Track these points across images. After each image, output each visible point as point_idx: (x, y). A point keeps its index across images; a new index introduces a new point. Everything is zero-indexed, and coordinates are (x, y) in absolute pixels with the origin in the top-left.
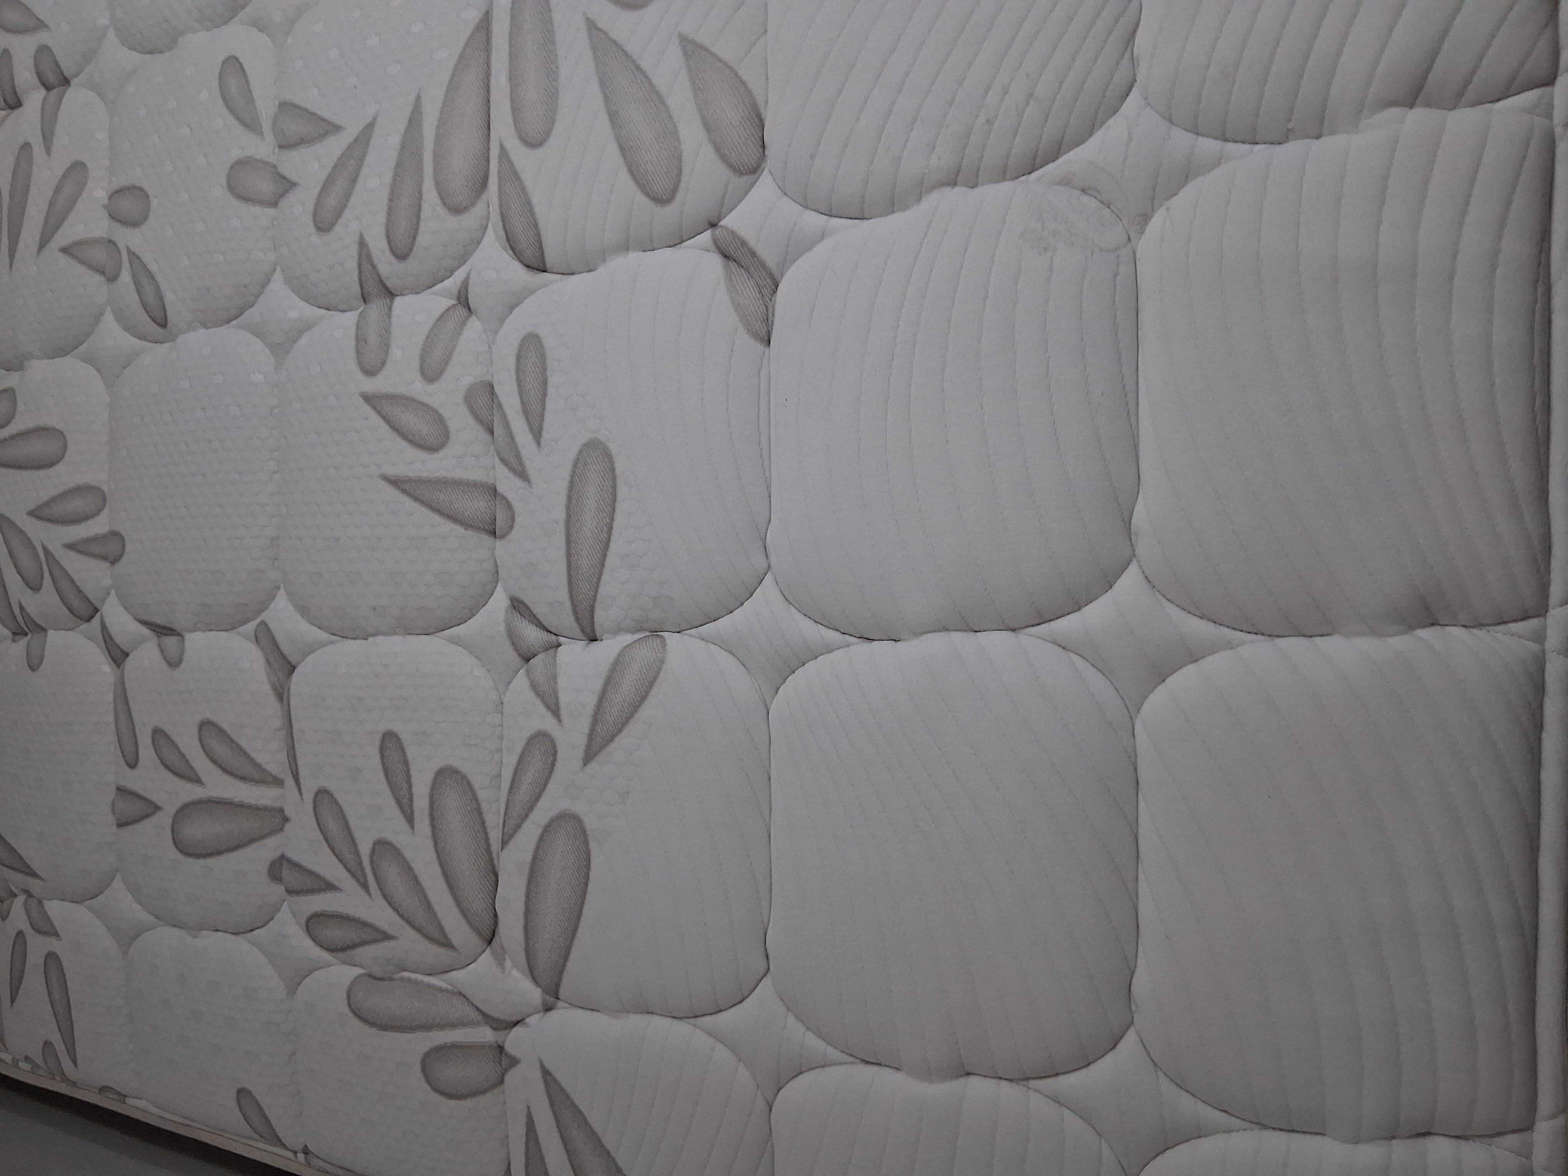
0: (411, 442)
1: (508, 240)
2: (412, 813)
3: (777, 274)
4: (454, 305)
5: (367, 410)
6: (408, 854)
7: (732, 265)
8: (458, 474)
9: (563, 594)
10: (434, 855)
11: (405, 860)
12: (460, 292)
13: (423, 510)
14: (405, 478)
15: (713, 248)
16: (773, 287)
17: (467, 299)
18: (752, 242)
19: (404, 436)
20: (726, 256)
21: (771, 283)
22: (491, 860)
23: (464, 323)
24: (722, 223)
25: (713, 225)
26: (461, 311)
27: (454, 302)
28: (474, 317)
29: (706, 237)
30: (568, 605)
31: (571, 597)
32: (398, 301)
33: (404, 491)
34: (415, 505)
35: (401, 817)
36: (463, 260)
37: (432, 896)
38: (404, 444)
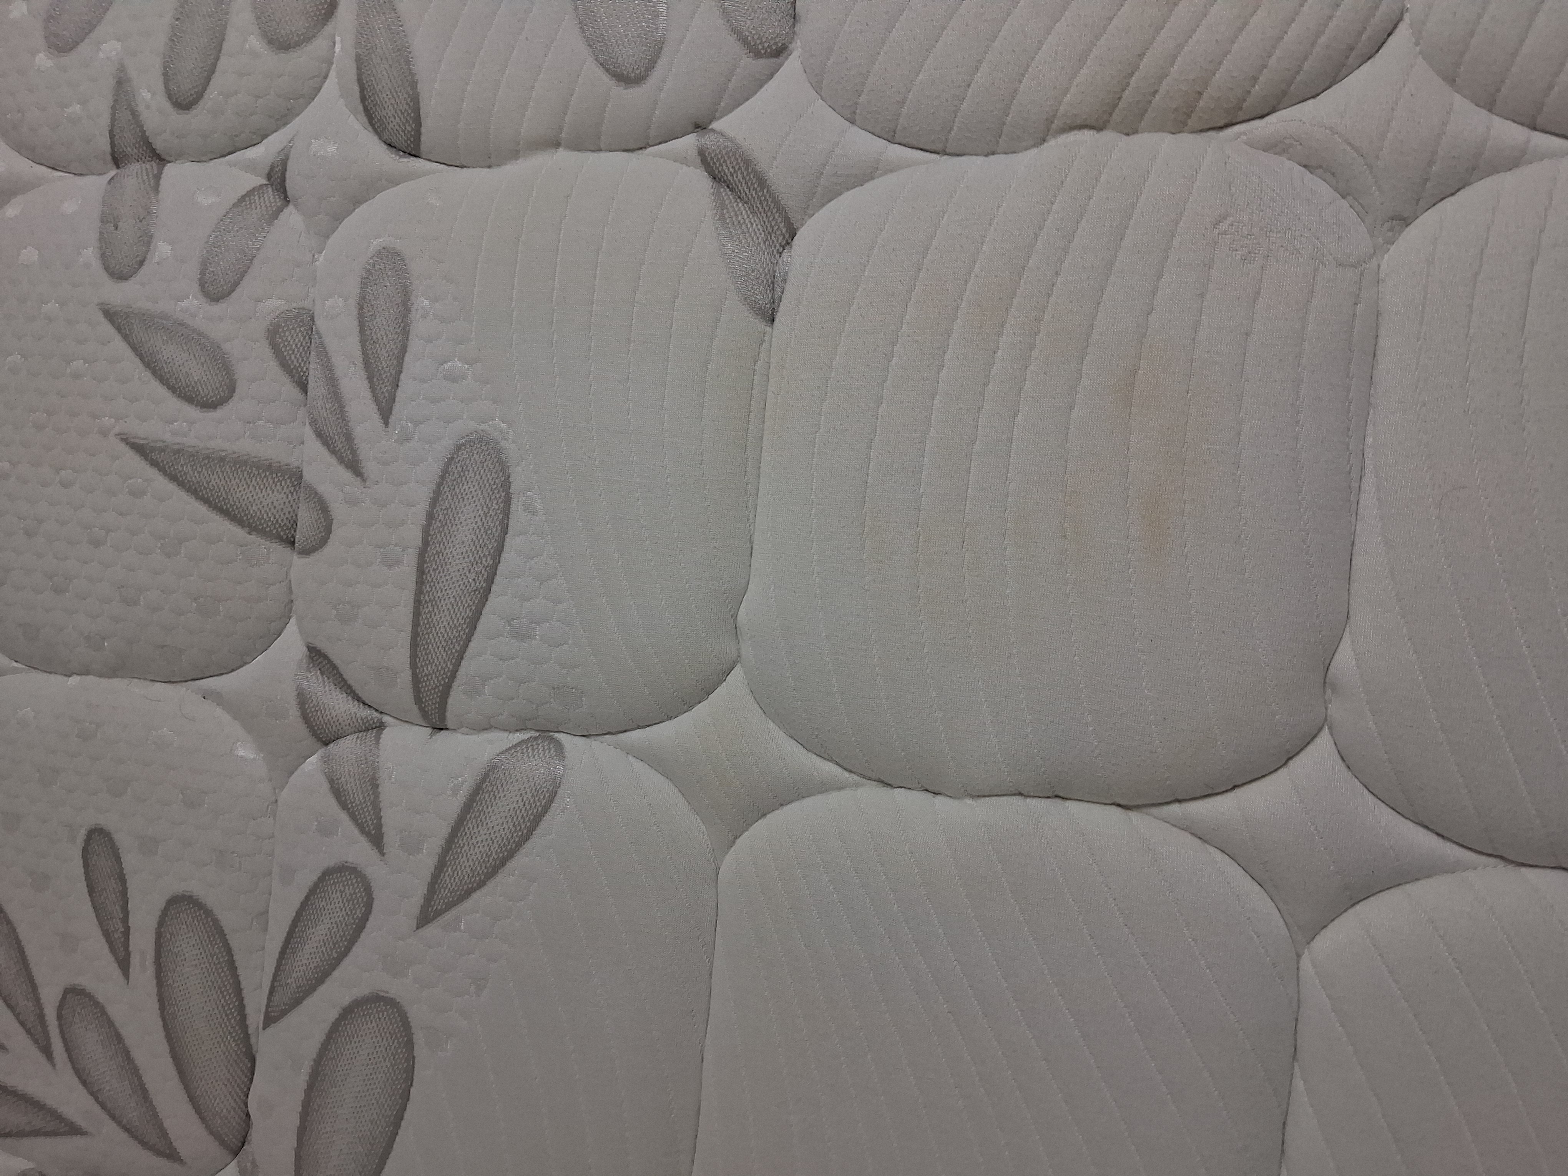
0: (173, 389)
1: (363, 99)
2: (128, 954)
3: (794, 217)
4: (261, 186)
5: (106, 328)
6: (116, 1012)
7: (725, 192)
8: (246, 446)
9: (401, 656)
10: (160, 1023)
11: (110, 1023)
12: (272, 168)
13: (183, 495)
14: (159, 444)
15: (698, 160)
16: (787, 236)
17: (283, 180)
18: (762, 162)
19: (163, 380)
20: (716, 178)
21: (784, 230)
22: (247, 1036)
23: (276, 215)
24: (715, 125)
25: (699, 127)
26: (271, 197)
27: (264, 181)
28: (291, 208)
29: (688, 143)
30: (406, 676)
31: (413, 665)
32: (171, 171)
33: (154, 463)
34: (172, 487)
35: (110, 958)
36: (283, 119)
37: (151, 1080)
38: (162, 391)
